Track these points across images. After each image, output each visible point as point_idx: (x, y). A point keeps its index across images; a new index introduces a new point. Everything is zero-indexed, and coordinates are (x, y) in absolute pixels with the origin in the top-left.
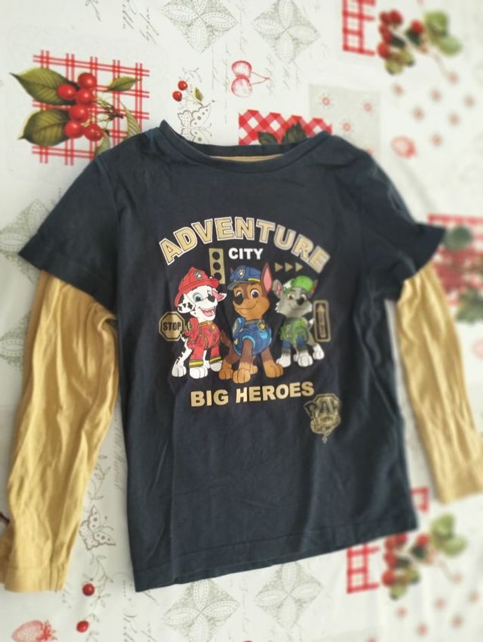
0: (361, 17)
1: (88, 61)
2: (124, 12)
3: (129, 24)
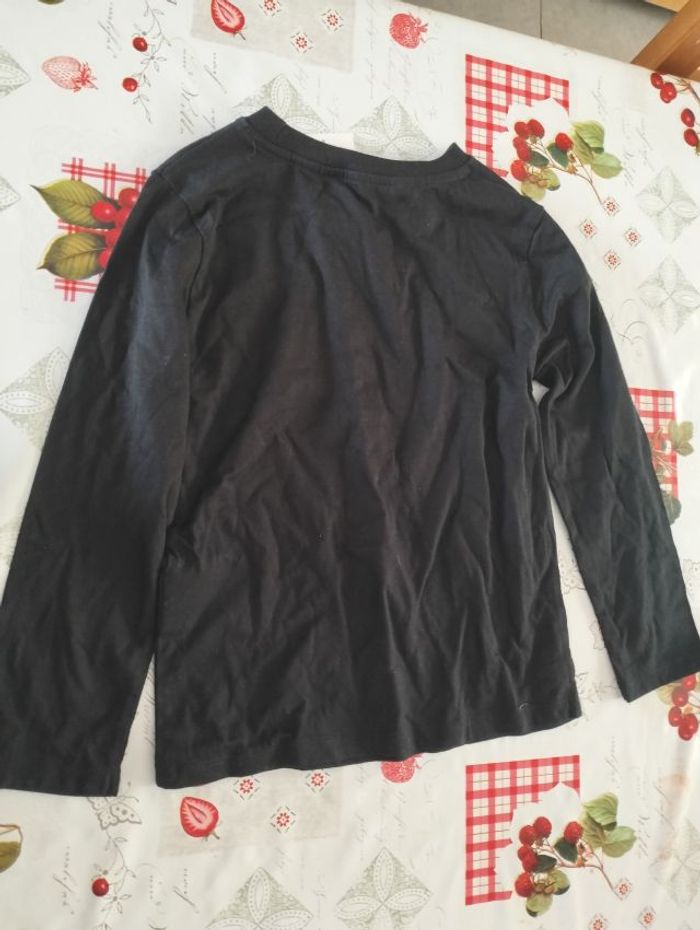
0: (490, 127)
1: (134, 173)
2: (182, 112)
3: (188, 127)
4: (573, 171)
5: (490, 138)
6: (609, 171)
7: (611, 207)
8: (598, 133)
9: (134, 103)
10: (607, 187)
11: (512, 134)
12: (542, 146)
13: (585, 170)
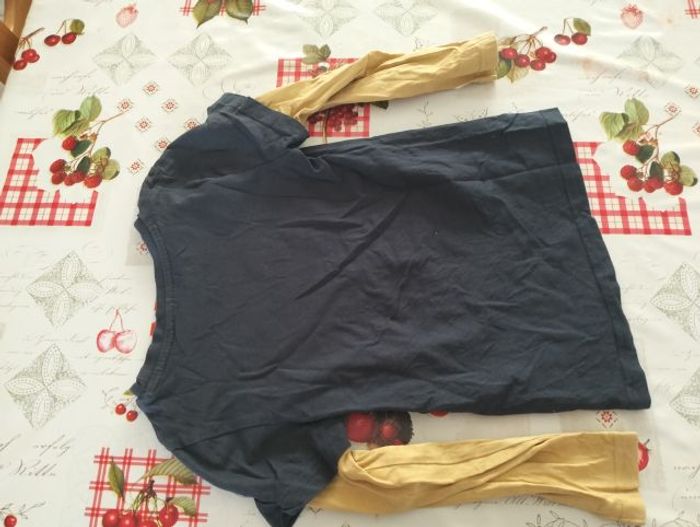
0: (55, 205)
1: (89, 518)
2: (36, 474)
3: (50, 469)
4: (95, 136)
5: (64, 206)
6: (95, 106)
7: (125, 105)
8: (63, 115)
9: (27, 518)
10: (108, 108)
11: (62, 186)
12: (73, 162)
13: (93, 126)
